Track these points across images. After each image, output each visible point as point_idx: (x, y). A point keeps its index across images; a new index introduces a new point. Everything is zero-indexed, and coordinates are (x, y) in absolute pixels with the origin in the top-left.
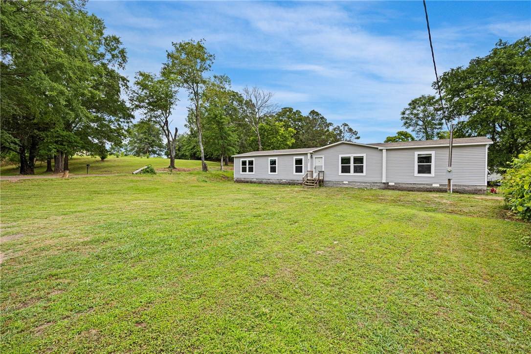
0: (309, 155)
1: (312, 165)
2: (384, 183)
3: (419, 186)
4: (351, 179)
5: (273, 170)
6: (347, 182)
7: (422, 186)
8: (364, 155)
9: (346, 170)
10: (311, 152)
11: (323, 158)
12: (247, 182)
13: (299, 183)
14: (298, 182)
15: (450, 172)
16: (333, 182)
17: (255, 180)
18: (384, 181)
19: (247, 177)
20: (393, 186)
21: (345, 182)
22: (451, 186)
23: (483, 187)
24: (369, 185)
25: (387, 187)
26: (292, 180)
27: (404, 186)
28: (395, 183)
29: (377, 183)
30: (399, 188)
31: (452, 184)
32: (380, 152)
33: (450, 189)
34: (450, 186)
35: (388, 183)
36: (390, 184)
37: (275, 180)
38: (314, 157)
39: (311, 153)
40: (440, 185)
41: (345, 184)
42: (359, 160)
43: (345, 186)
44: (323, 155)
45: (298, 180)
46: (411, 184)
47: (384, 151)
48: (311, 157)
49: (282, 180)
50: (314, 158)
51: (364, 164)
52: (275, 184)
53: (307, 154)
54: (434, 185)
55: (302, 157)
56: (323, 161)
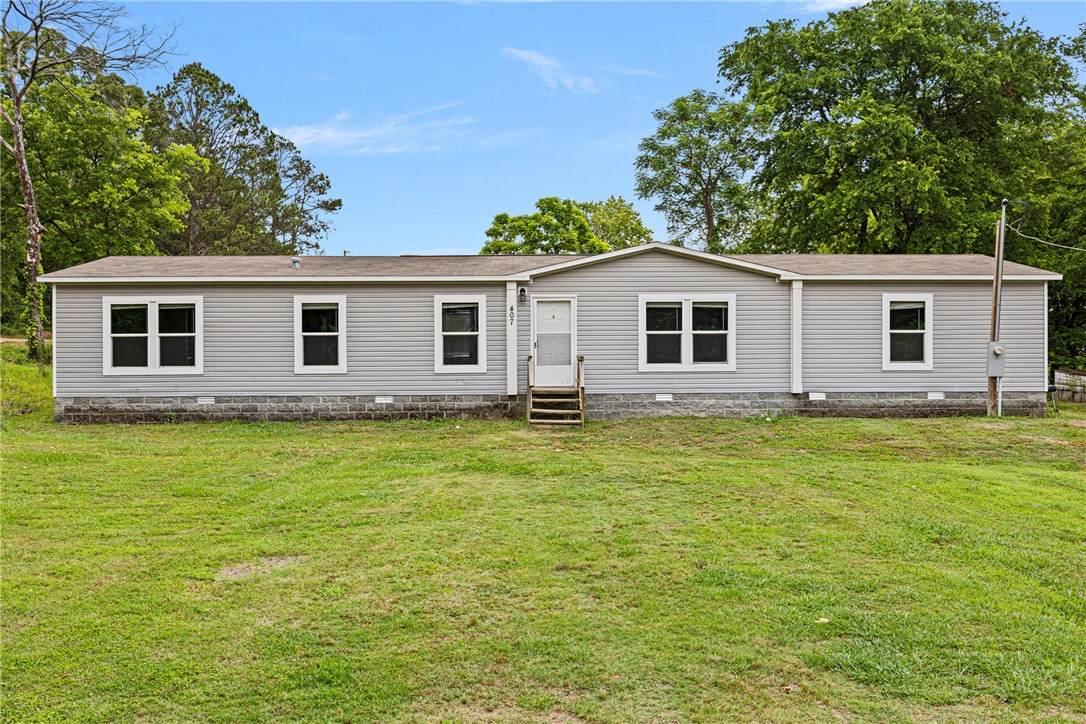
0: (512, 293)
1: (524, 331)
2: (795, 395)
3: (895, 401)
4: (685, 386)
5: (321, 352)
6: (669, 398)
7: (901, 400)
8: (730, 298)
9: (663, 350)
10: (525, 276)
11: (574, 303)
12: (155, 417)
13: (461, 410)
14: (456, 405)
15: (997, 355)
16: (614, 397)
17: (207, 402)
18: (798, 389)
19: (146, 390)
20: (822, 403)
21: (659, 398)
22: (1000, 395)
23: (1039, 396)
24: (747, 403)
25: (804, 407)
26: (424, 398)
27: (854, 401)
28: (829, 395)
29: (771, 395)
30: (840, 408)
31: (1000, 390)
32: (781, 292)
33: (995, 406)
34: (995, 396)
35: (806, 394)
36: (813, 397)
37: (332, 399)
38: (533, 297)
39: (519, 283)
40: (948, 395)
41: (661, 404)
42: (711, 316)
43: (664, 412)
44: (571, 290)
45: (455, 398)
46: (873, 394)
47: (797, 287)
48: (522, 299)
49: (372, 398)
50: (533, 302)
51: (731, 333)
52: (330, 419)
53: (503, 284)
54: (932, 397)
55: (480, 299)
56: (574, 319)
